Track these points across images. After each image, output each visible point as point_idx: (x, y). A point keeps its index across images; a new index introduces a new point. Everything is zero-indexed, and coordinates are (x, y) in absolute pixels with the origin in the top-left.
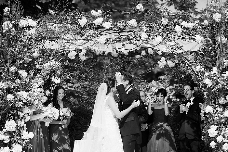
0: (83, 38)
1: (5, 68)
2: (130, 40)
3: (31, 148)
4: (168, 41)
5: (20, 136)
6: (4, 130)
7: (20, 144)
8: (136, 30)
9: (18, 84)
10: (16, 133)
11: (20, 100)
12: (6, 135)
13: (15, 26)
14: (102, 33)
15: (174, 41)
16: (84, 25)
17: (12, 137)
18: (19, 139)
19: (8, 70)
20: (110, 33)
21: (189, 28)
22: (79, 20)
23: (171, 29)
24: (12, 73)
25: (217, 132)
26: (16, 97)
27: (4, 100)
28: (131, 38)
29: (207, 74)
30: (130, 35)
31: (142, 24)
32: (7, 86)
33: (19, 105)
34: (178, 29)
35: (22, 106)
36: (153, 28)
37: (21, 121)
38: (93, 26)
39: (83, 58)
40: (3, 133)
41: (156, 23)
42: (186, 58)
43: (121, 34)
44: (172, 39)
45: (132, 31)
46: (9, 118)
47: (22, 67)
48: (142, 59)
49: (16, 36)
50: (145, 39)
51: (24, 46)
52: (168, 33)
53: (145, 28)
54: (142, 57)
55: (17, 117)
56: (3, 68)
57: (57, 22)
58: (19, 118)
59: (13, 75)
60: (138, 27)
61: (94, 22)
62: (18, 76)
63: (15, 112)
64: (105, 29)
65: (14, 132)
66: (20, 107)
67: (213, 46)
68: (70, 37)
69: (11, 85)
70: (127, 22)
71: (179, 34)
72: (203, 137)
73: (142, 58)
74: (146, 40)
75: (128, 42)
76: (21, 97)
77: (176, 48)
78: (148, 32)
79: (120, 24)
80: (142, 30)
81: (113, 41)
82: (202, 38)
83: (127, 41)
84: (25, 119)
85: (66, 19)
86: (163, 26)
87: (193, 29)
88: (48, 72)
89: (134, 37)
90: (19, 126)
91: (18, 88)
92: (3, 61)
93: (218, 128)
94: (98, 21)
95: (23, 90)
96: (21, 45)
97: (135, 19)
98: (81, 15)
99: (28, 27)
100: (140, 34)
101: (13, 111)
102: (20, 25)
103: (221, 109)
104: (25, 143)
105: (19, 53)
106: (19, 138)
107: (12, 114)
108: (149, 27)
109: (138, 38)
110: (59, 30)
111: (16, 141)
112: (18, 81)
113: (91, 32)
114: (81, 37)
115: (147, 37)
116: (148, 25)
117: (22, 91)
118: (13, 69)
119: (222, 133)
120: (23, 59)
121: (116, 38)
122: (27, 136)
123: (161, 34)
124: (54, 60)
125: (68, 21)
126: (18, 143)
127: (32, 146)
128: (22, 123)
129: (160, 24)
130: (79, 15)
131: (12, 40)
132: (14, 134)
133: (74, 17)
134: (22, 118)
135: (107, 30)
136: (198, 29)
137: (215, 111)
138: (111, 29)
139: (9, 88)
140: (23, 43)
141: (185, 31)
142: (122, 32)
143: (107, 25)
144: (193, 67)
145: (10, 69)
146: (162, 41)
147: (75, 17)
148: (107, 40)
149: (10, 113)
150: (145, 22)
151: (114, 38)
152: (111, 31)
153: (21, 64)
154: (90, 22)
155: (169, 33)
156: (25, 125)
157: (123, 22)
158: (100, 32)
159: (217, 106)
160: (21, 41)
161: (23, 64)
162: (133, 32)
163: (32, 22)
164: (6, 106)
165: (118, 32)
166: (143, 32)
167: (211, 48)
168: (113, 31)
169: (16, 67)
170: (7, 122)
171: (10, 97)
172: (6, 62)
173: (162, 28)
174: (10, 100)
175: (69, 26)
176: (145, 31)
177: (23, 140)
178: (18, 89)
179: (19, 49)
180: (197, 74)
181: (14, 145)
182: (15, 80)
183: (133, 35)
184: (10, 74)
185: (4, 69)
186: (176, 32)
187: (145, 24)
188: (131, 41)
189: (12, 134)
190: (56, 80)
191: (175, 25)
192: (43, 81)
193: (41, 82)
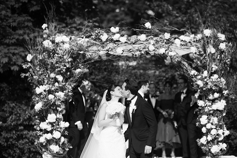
1: (46, 74)
3: (67, 134)
4: (170, 51)
5: (59, 125)
6: (47, 121)
7: (59, 131)
8: (145, 43)
9: (57, 86)
10: (56, 123)
12: (48, 125)
13: (53, 42)
14: (119, 45)
15: (175, 51)
16: (105, 40)
17: (53, 126)
18: (58, 128)
19: (49, 76)
21: (186, 41)
22: (101, 36)
23: (172, 42)
24: (52, 78)
25: (207, 121)
26: (55, 96)
27: (47, 99)
28: (141, 50)
29: (199, 77)
31: (150, 38)
32: (49, 89)
33: (58, 103)
34: (177, 42)
35: (61, 104)
36: (158, 41)
37: (60, 114)
38: (112, 41)
40: (46, 123)
41: (160, 38)
42: (183, 64)
43: (134, 46)
44: (173, 49)
45: (143, 44)
46: (50, 112)
47: (59, 73)
49: (54, 50)
51: (60, 57)
53: (152, 42)
55: (56, 112)
56: (45, 74)
57: (84, 37)
58: (58, 112)
59: (53, 80)
60: (146, 40)
61: (113, 38)
62: (56, 80)
63: (55, 108)
64: (121, 43)
65: (55, 123)
66: (60, 104)
67: (204, 55)
69: (52, 88)
70: (138, 37)
71: (178, 45)
72: (197, 124)
74: (153, 51)
76: (60, 98)
77: (176, 57)
78: (154, 45)
79: (133, 38)
80: (149, 43)
82: (196, 49)
84: (62, 112)
85: (92, 35)
86: (166, 40)
87: (190, 42)
88: (78, 77)
89: (144, 48)
90: (58, 118)
91: (57, 89)
92: (45, 69)
93: (208, 118)
94: (116, 37)
95: (60, 91)
96: (58, 57)
97: (145, 34)
98: (103, 32)
99: (63, 42)
100: (148, 47)
101: (53, 107)
102: (56, 41)
103: (210, 104)
104: (62, 131)
105: (57, 63)
106: (58, 127)
107: (52, 109)
110: (87, 45)
111: (56, 129)
112: (56, 84)
113: (111, 45)
114: (103, 48)
115: (154, 48)
116: (155, 39)
117: (60, 92)
118: (52, 75)
119: (211, 121)
120: (60, 68)
121: (130, 49)
122: (64, 125)
123: (164, 46)
124: (82, 67)
125: (93, 37)
126: (58, 131)
127: (68, 132)
128: (60, 116)
129: (163, 38)
131: (51, 53)
132: (54, 124)
133: (97, 34)
134: (60, 112)
135: (123, 43)
136: (192, 42)
137: (206, 105)
138: (126, 42)
139: (50, 90)
140: (59, 55)
141: (183, 44)
142: (134, 44)
143: (123, 39)
144: (189, 71)
145: (50, 75)
146: (165, 51)
147: (98, 34)
149: (51, 108)
150: (152, 37)
151: (129, 49)
152: (126, 44)
153: (58, 71)
154: (110, 38)
155: (171, 45)
156: (62, 117)
158: (117, 45)
159: (207, 101)
160: (58, 54)
161: (60, 71)
163: (65, 38)
164: (48, 104)
165: (131, 44)
167: (203, 57)
169: (55, 73)
170: (49, 115)
171: (51, 97)
172: (47, 70)
173: (165, 41)
174: (51, 99)
175: (94, 42)
176: (152, 44)
177: (61, 128)
178: (56, 91)
179: (57, 60)
180: (192, 76)
181: (54, 132)
182: (54, 84)
183: (143, 47)
184: (50, 80)
185: (45, 76)
186: (175, 44)
187: (152, 39)
189: (53, 124)
190: (85, 82)
191: (175, 39)
192: (75, 84)
193: (74, 85)
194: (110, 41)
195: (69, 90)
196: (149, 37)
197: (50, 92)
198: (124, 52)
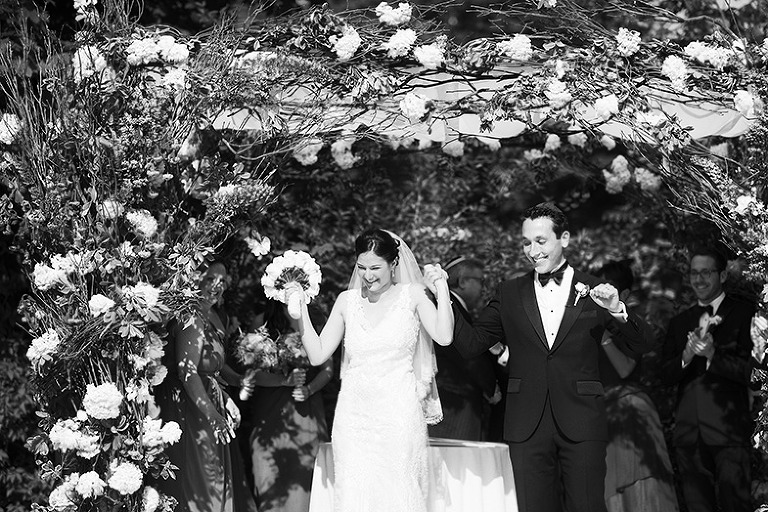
0: (349, 99)
1: (82, 203)
2: (507, 106)
3: (173, 477)
4: (641, 109)
5: (135, 435)
6: (81, 416)
7: (136, 463)
8: (528, 72)
9: (127, 258)
10: (121, 424)
11: (134, 315)
12: (86, 433)
13: (116, 61)
14: (411, 83)
15: (661, 109)
16: (351, 55)
17: (108, 438)
18: (130, 447)
19: (93, 210)
20: (441, 83)
21: (712, 66)
22: (332, 39)
23: (649, 67)
24: (108, 223)
26: (119, 302)
27: (81, 315)
28: (511, 100)
30: (510, 90)
31: (550, 53)
32: (91, 267)
33: (129, 330)
34: (674, 67)
35: (141, 336)
36: (589, 65)
37: (139, 384)
38: (380, 59)
39: (345, 159)
40: (76, 426)
41: (598, 49)
42: (700, 168)
43: (479, 84)
44: (652, 103)
45: (515, 76)
46: (98, 375)
47: (141, 200)
48: (549, 163)
49: (117, 94)
50: (562, 104)
51: (146, 128)
52: (640, 79)
53: (561, 67)
54: (548, 156)
55: (122, 372)
56: (76, 203)
57: (257, 45)
58: (131, 375)
59: (110, 230)
60: (536, 61)
61: (385, 46)
62: (125, 231)
63: (117, 354)
64: (421, 69)
65: (115, 422)
66: (136, 338)
68: (302, 95)
69: (105, 263)
70: (498, 44)
71: (679, 85)
72: (757, 438)
73: (549, 160)
74: (564, 107)
75: (503, 112)
76: (137, 306)
77: (667, 135)
78: (572, 80)
79: (475, 52)
80: (549, 72)
81: (451, 109)
82: (758, 100)
83: (500, 112)
84: (150, 376)
85: (290, 35)
86: (624, 59)
87: (728, 69)
89: (524, 96)
90: (130, 403)
91: (128, 271)
92: (77, 179)
94: (400, 43)
95: (144, 280)
96: (136, 126)
97: (527, 32)
98: (342, 20)
99: (161, 64)
100: (544, 88)
101: (111, 350)
102: (132, 59)
104: (151, 459)
105: (130, 153)
106: (130, 442)
107: (106, 360)
108: (572, 61)
109: (537, 101)
110: (265, 75)
111: (123, 452)
112: (126, 248)
113: (374, 79)
114: (342, 97)
115: (567, 96)
116: (571, 56)
117: (140, 283)
118: (110, 208)
120: (144, 175)
121: (463, 101)
122: (160, 434)
123: (615, 85)
124: (247, 175)
125: (297, 41)
126: (129, 459)
127: (174, 467)
128: (141, 393)
129: (611, 52)
130: (335, 22)
131: (106, 109)
132: (114, 430)
133: (316, 27)
134: (141, 374)
135: (429, 70)
136: (742, 70)
138: (442, 69)
139: (97, 272)
140: (143, 120)
141: (698, 75)
142: (479, 77)
143: (431, 54)
144: (725, 198)
145: (99, 207)
146: (620, 109)
147: (321, 28)
148: (430, 106)
149: (101, 357)
150: (561, 45)
151: (454, 98)
152: (443, 77)
153: (135, 190)
154: (372, 46)
155: (643, 83)
156: (151, 399)
157: (484, 46)
158: (404, 78)
160: (136, 113)
161: (144, 190)
162: (520, 78)
163: (172, 47)
164: (88, 336)
165: (468, 78)
166: (554, 79)
168: (450, 77)
169: (119, 200)
170: (90, 387)
171: (100, 303)
172: (85, 184)
173: (620, 63)
174: (102, 314)
175: (300, 60)
176: (561, 74)
177: (145, 449)
178: (126, 276)
179: (130, 138)
180: (738, 222)
181: (113, 466)
182: (118, 245)
183: (518, 89)
184: (100, 227)
185: (78, 209)
186: (665, 78)
187: (561, 52)
188: (513, 111)
189: (109, 430)
190: (256, 243)
191: (663, 55)
192: (210, 249)
193: (205, 253)
194: (373, 63)
195: (185, 277)
196: (547, 47)
197: (96, 283)
198: (432, 110)
